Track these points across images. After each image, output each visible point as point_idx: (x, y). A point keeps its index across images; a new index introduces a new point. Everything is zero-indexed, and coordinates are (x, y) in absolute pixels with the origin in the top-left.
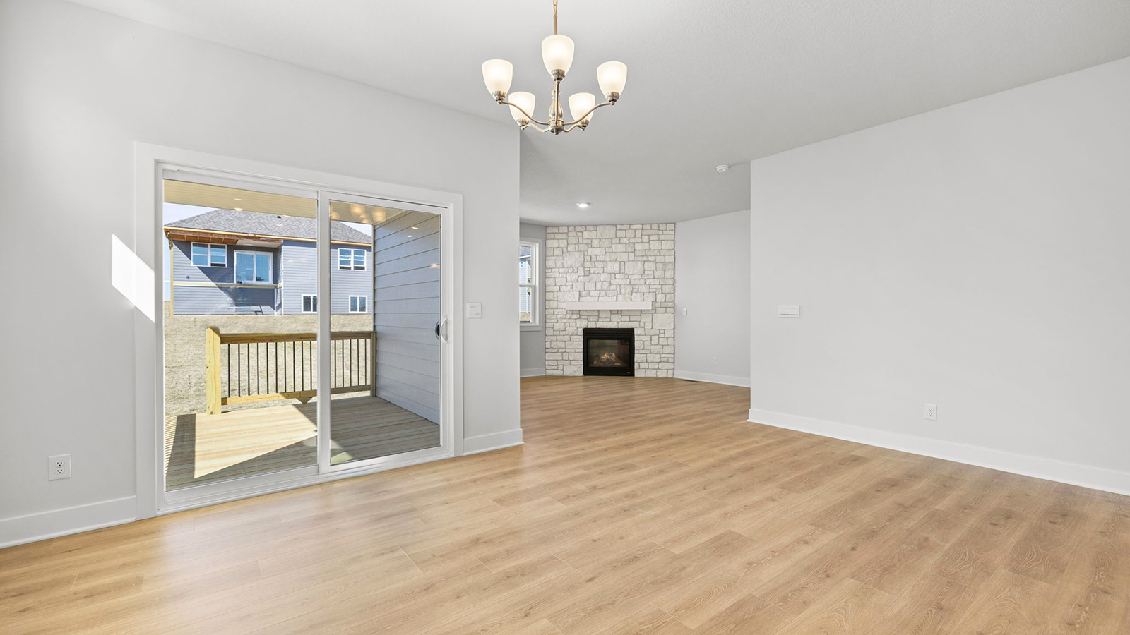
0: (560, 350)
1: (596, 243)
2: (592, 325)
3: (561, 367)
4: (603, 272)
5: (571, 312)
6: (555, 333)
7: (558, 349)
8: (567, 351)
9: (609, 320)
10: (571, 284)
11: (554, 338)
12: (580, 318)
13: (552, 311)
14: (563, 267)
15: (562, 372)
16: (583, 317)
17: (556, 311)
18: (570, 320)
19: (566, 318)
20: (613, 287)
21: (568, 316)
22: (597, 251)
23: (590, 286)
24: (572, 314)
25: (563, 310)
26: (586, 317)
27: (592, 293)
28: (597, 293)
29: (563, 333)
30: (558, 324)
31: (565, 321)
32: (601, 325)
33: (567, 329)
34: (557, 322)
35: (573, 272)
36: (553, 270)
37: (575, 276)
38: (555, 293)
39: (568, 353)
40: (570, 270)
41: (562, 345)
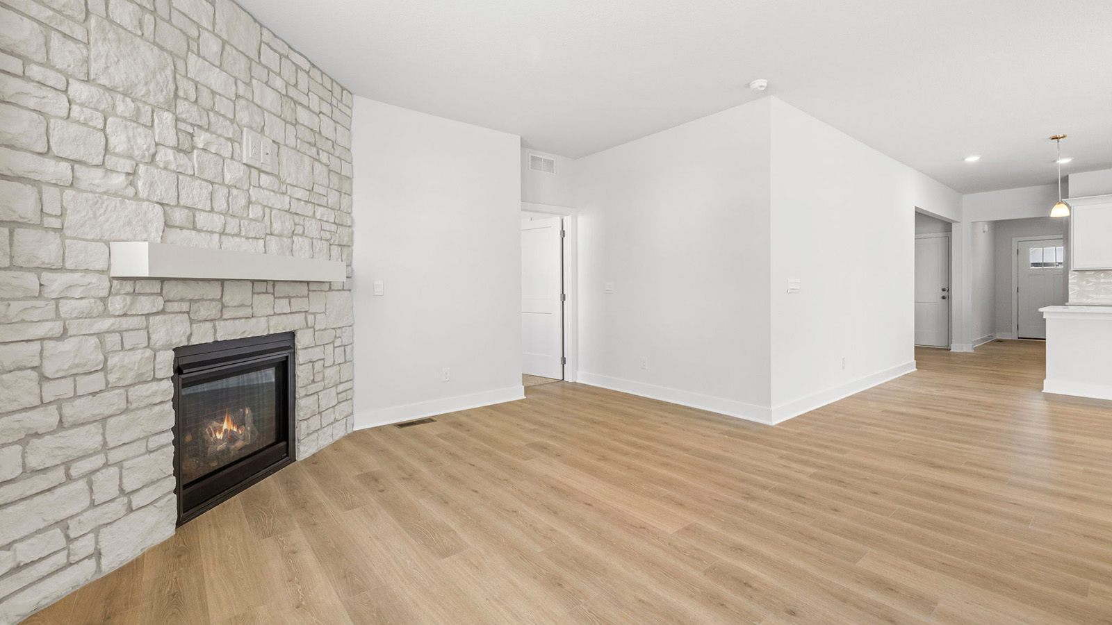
0: (78, 469)
1: (211, 47)
2: (203, 336)
3: (84, 546)
4: (232, 158)
5: (128, 287)
6: (50, 391)
7: (67, 465)
8: (115, 456)
9: (248, 312)
10: (128, 166)
11: (49, 418)
12: (163, 312)
13: (31, 280)
14: (87, 81)
15: (91, 564)
16: (175, 307)
17: (57, 283)
18: (126, 323)
19: (105, 314)
20: (255, 212)
21: (117, 304)
22: (216, 79)
23: (195, 193)
24: (134, 293)
25: (93, 278)
26: (185, 307)
27: (201, 219)
28: (217, 222)
29: (97, 382)
30: (68, 345)
31: (105, 324)
32: (229, 331)
33: (114, 361)
34: (64, 335)
35: (135, 118)
36: (35, 71)
37: (143, 142)
38: (50, 194)
39: (119, 464)
40: (124, 107)
41: (88, 438)
